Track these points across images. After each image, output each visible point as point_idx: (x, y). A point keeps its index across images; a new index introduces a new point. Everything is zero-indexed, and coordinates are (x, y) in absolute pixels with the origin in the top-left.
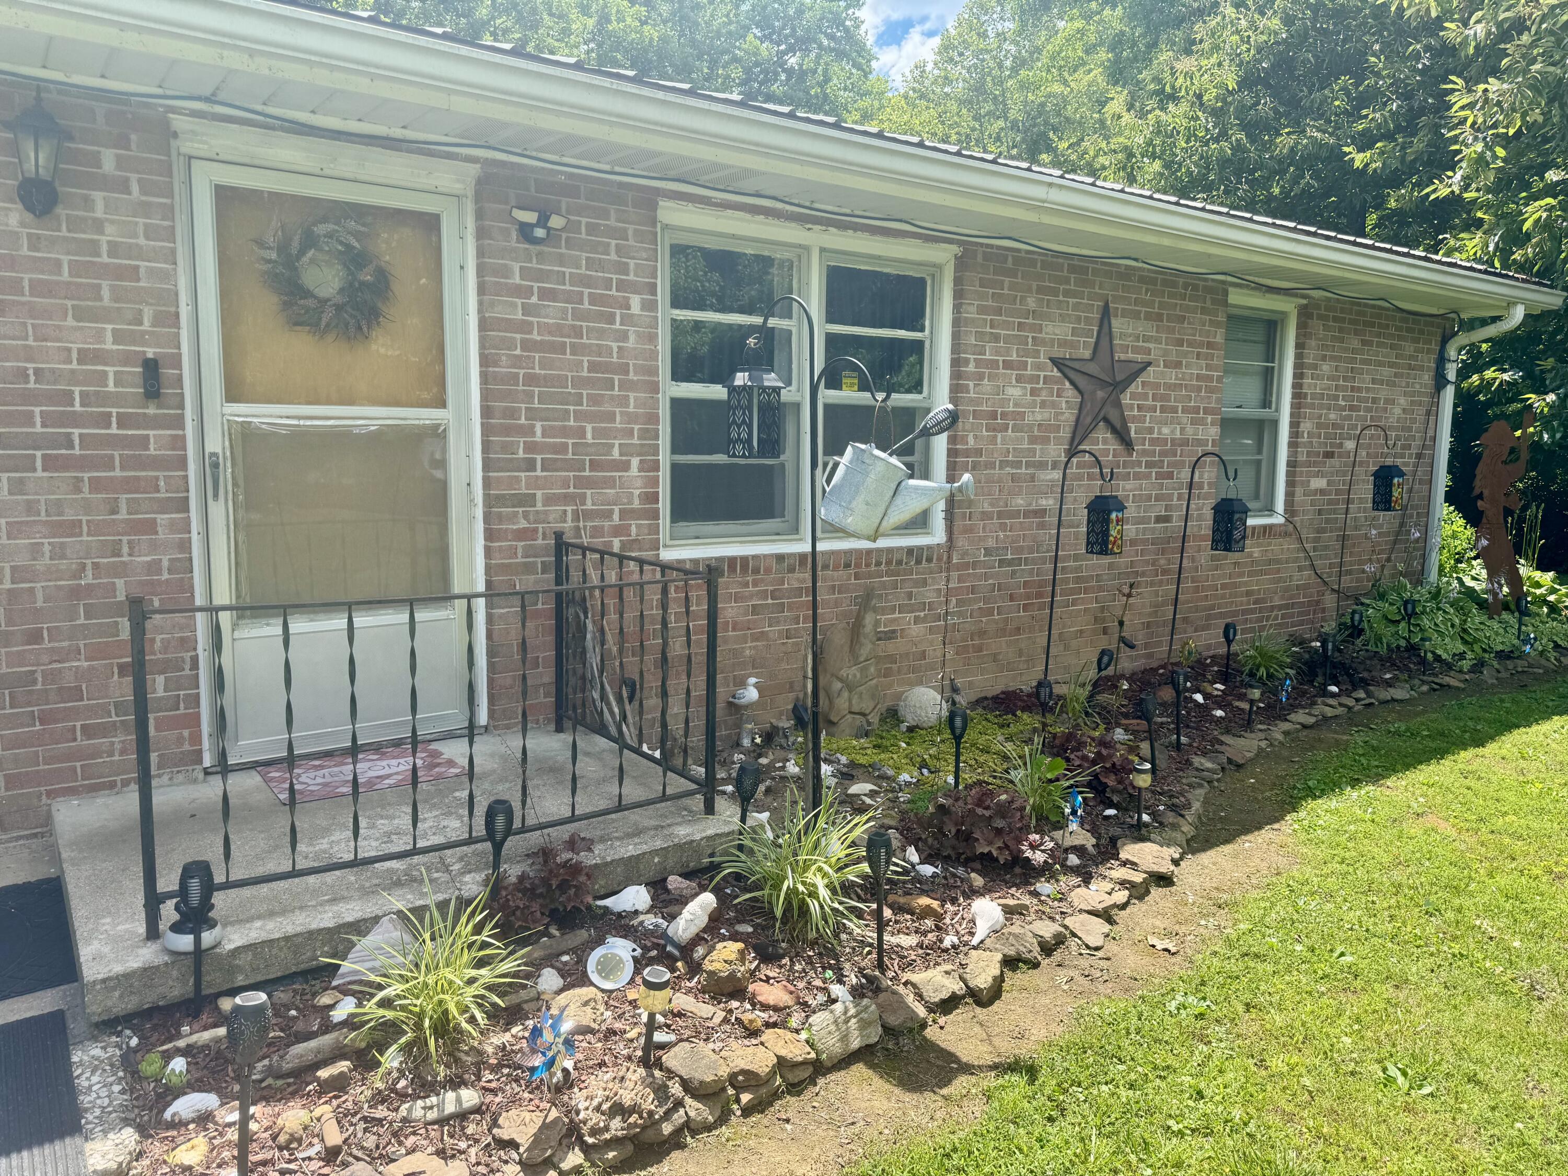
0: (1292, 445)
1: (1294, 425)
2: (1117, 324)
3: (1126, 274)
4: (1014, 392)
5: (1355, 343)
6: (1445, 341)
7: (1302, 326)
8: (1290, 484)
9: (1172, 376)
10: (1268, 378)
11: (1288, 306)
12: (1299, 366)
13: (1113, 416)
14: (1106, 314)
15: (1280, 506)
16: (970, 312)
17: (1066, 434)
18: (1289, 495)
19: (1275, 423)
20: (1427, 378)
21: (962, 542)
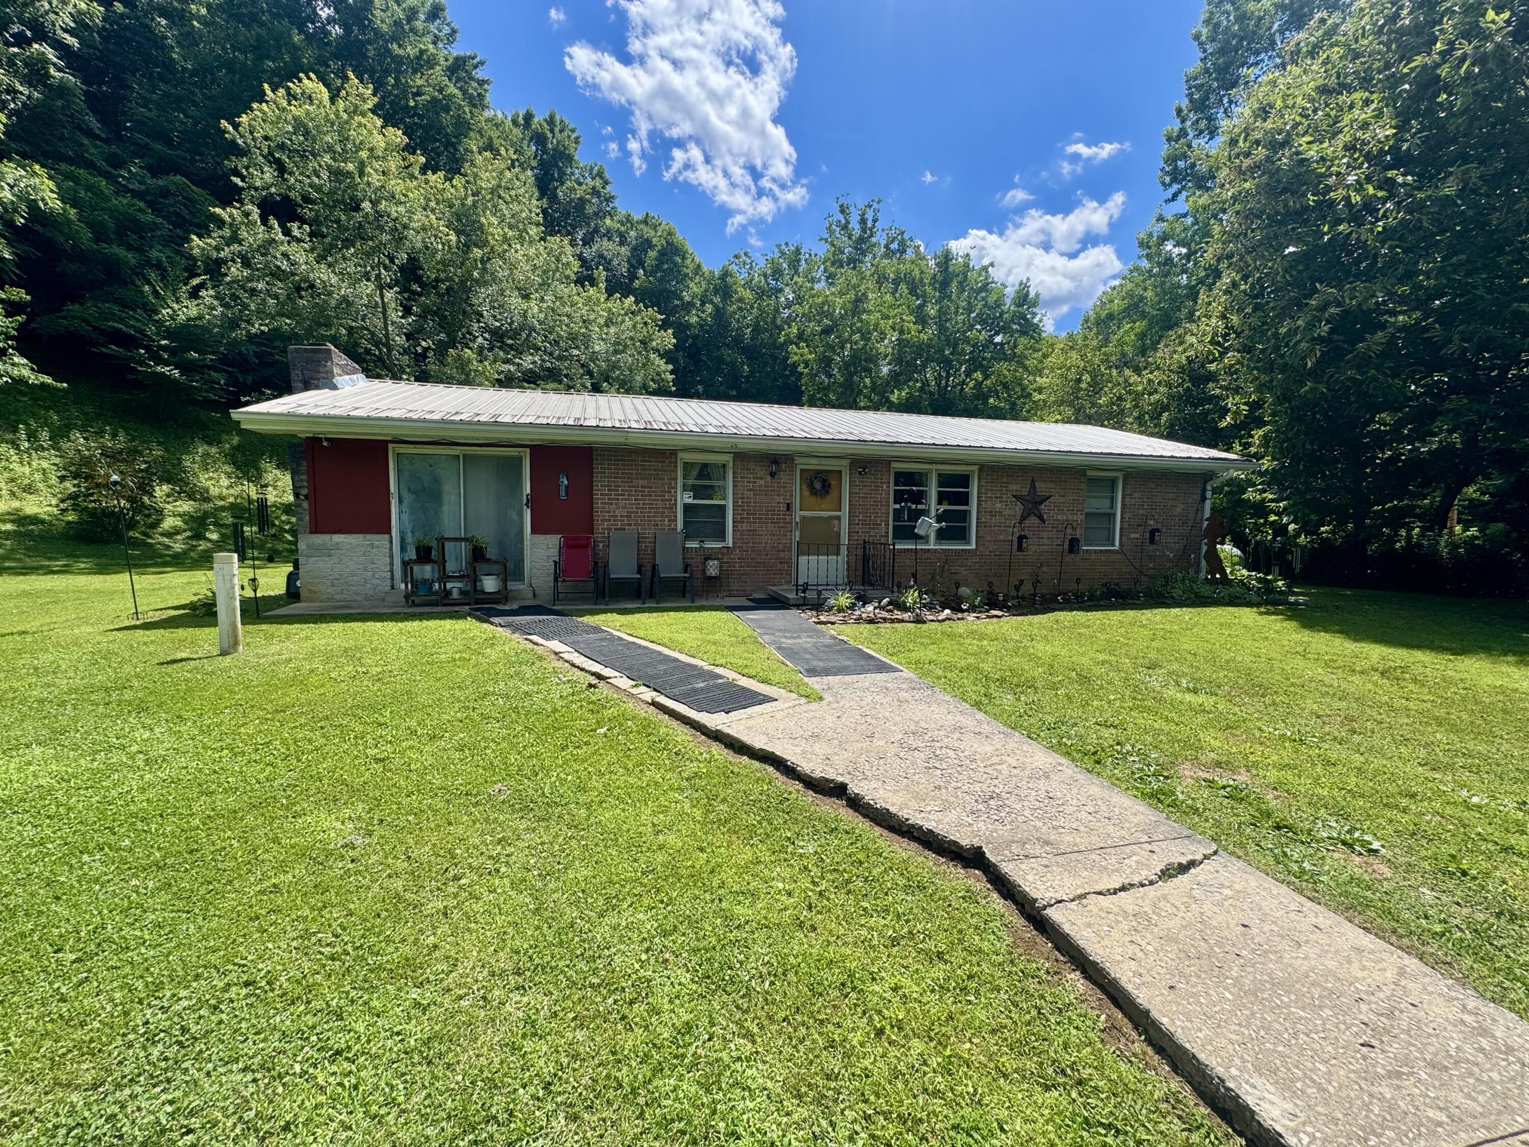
0: (1122, 522)
1: (1122, 515)
2: (1037, 485)
3: (1041, 469)
4: (999, 505)
5: (1153, 486)
6: (1205, 483)
7: (1124, 481)
8: (1121, 535)
9: (1062, 500)
10: (1113, 499)
11: (1120, 475)
12: (1123, 495)
13: (1036, 512)
14: (1033, 481)
15: (1117, 544)
16: (983, 483)
17: (1018, 517)
18: (1121, 539)
19: (1114, 515)
20: (1197, 497)
21: (981, 549)
